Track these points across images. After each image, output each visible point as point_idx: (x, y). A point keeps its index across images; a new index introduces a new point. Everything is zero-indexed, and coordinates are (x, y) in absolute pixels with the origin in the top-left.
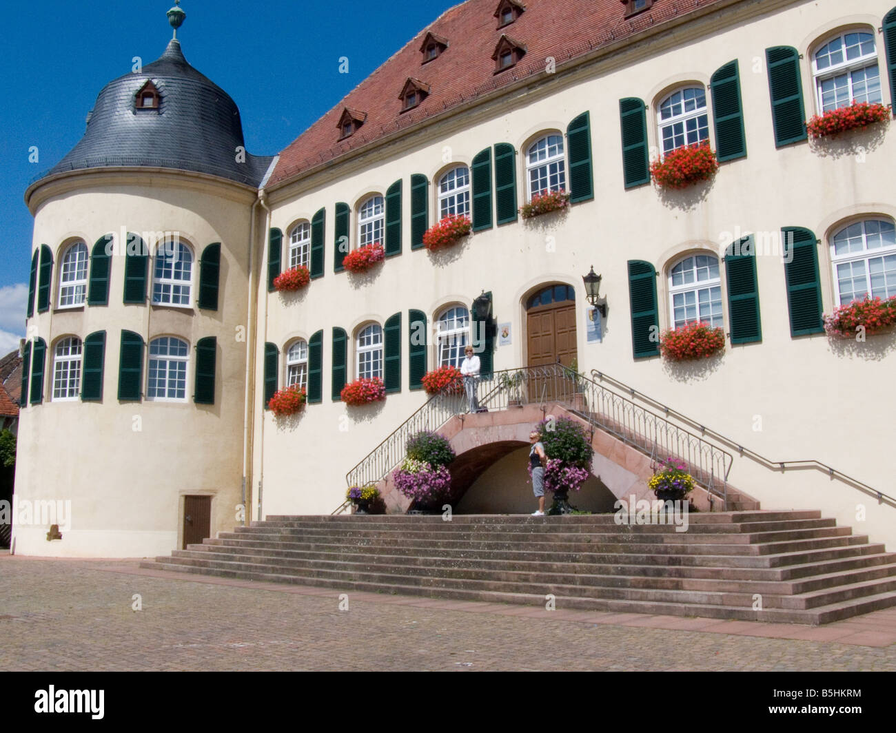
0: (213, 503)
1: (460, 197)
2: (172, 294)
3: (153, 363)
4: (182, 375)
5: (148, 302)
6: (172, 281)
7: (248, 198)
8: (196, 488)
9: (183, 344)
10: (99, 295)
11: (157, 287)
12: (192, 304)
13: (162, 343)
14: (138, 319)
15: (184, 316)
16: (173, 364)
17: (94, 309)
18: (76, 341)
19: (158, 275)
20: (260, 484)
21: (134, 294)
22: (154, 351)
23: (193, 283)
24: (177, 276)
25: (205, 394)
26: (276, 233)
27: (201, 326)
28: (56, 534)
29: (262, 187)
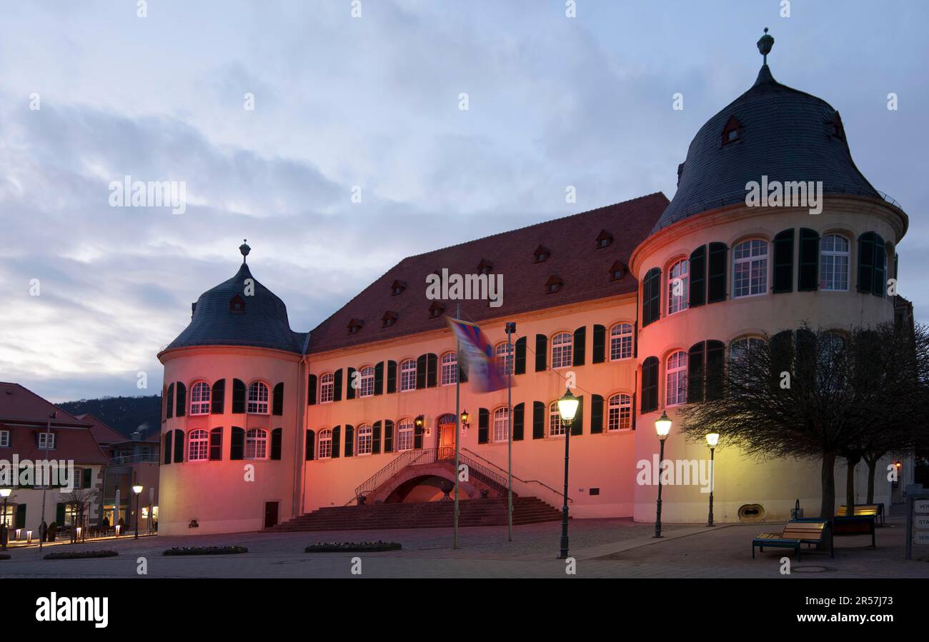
0: (280, 505)
1: (411, 373)
3: (249, 441)
4: (264, 447)
5: (247, 412)
6: (258, 402)
7: (298, 359)
8: (271, 499)
9: (263, 432)
11: (250, 405)
12: (269, 412)
14: (240, 421)
15: (266, 418)
16: (259, 442)
17: (215, 416)
18: (203, 432)
19: (251, 398)
21: (238, 408)
22: (249, 436)
23: (269, 403)
24: (260, 399)
26: (312, 378)
27: (276, 422)
28: (194, 524)
29: (304, 354)
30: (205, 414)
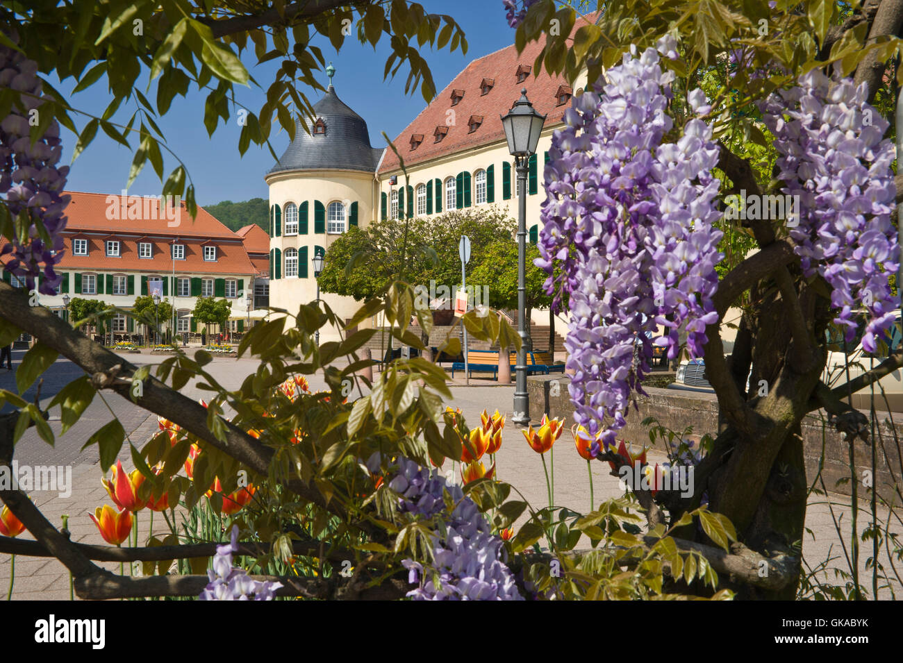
5: (326, 232)
6: (336, 222)
7: (371, 177)
11: (330, 224)
12: (346, 231)
17: (301, 236)
18: (294, 250)
19: (330, 218)
21: (320, 228)
23: (346, 222)
24: (339, 219)
26: (384, 195)
29: (377, 171)
30: (295, 234)
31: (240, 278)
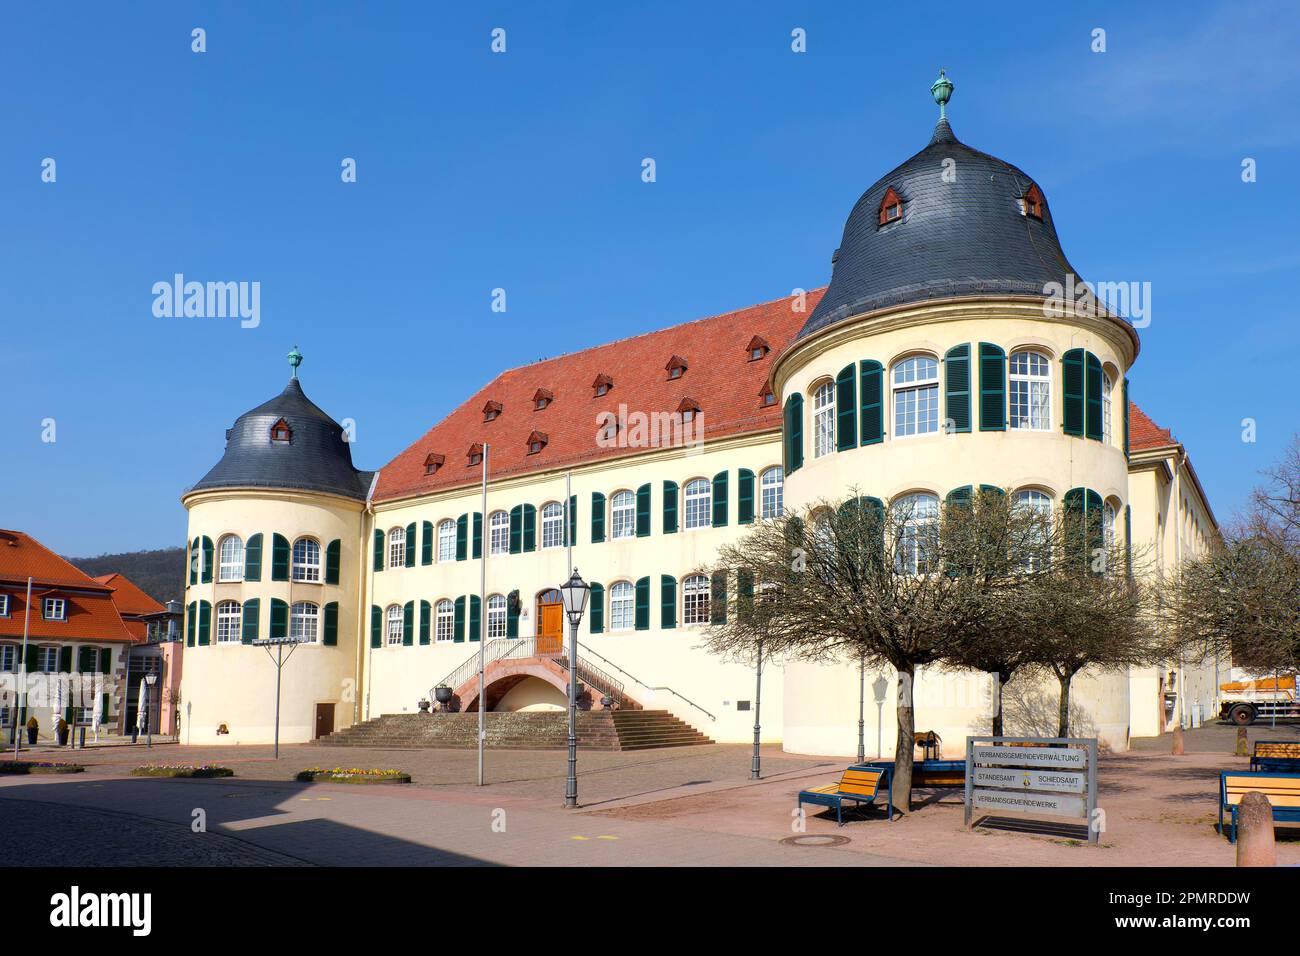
0: (336, 707)
2: (306, 574)
3: (294, 620)
4: (315, 627)
5: (290, 579)
6: (306, 565)
7: (361, 508)
8: (325, 699)
9: (314, 607)
10: (253, 573)
11: (296, 569)
12: (321, 579)
13: (299, 606)
14: (283, 591)
15: (317, 588)
16: (308, 620)
17: (249, 583)
18: (235, 604)
19: (296, 560)
20: (369, 695)
21: (280, 574)
22: (294, 611)
23: (321, 566)
24: (310, 562)
25: (331, 638)
26: (379, 534)
27: (327, 595)
28: (223, 730)
29: (368, 500)
30: (239, 580)
31: (105, 646)
